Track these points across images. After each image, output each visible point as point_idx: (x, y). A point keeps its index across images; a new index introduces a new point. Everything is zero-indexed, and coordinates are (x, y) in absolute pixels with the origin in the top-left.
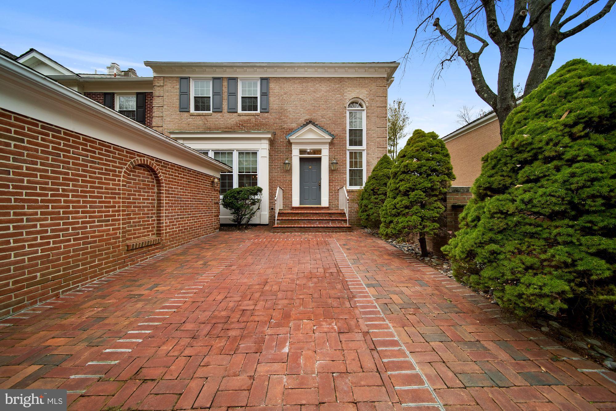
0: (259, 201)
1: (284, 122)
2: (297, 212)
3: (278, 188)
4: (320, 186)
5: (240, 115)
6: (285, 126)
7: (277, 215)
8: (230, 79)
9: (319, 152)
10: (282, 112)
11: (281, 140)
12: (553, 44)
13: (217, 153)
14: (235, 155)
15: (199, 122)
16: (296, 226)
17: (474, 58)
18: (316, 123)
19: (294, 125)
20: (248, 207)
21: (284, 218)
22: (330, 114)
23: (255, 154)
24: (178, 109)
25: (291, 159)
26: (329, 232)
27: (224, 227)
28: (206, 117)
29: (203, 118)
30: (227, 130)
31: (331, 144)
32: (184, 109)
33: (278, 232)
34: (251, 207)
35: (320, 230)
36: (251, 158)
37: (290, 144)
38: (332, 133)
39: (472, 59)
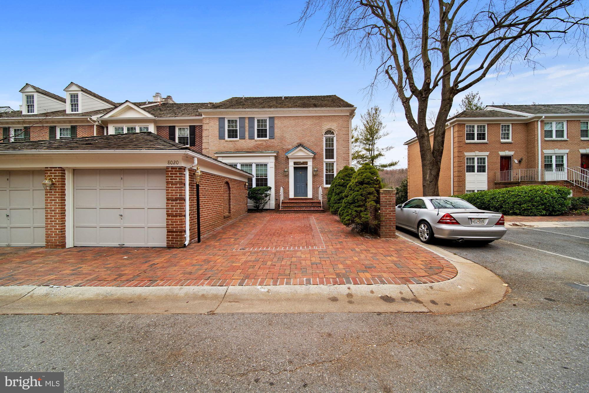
0: (269, 195)
1: (284, 145)
2: (292, 201)
3: (281, 187)
4: (307, 185)
5: (256, 141)
6: (285, 147)
7: (281, 204)
8: (249, 118)
9: (306, 163)
10: (283, 139)
11: (282, 156)
12: (451, 96)
13: (242, 165)
14: (254, 166)
15: (231, 145)
16: (292, 209)
17: (406, 101)
18: (304, 145)
19: (290, 147)
20: (263, 199)
21: (285, 205)
22: (313, 139)
23: (266, 165)
24: (218, 138)
25: (289, 168)
26: (311, 213)
27: (250, 211)
28: (236, 142)
29: (233, 143)
30: (248, 150)
31: (314, 158)
32: (221, 137)
33: (282, 213)
34: (265, 199)
35: (306, 212)
36: (263, 168)
37: (288, 158)
38: (314, 151)
39: (405, 102)
